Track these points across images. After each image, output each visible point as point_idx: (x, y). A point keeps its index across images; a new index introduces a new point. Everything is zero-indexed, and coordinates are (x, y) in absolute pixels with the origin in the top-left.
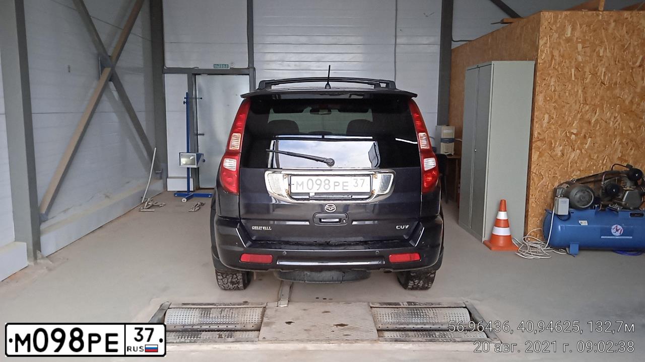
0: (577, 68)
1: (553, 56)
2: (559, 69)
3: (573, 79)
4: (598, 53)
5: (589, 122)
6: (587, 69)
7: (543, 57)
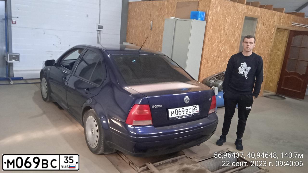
0: (219, 26)
1: (213, 20)
2: (214, 26)
3: (218, 31)
4: (226, 20)
5: (221, 51)
6: (222, 27)
7: (209, 20)
